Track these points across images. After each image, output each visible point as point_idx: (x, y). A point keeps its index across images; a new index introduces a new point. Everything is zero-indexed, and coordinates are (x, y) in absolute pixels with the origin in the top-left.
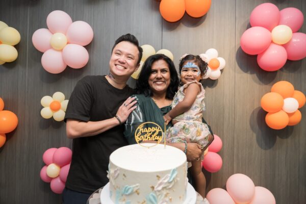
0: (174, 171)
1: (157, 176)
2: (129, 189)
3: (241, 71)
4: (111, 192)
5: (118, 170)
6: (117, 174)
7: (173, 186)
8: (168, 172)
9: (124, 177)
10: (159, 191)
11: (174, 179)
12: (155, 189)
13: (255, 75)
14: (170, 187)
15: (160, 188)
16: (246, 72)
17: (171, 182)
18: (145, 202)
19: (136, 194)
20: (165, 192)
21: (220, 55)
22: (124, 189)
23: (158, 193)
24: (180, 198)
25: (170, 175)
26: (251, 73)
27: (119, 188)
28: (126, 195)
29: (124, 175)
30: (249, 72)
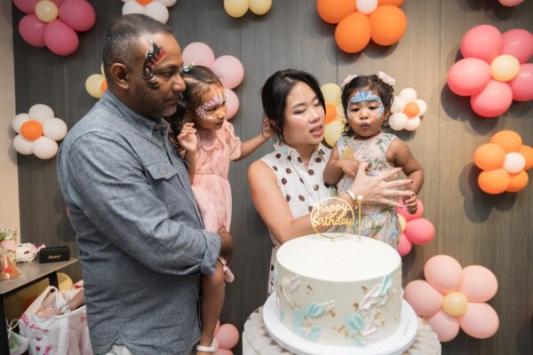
0: (387, 278)
1: (364, 288)
2: (317, 309)
3: (448, 118)
4: (282, 313)
5: (296, 279)
6: (295, 286)
7: (387, 301)
8: (378, 280)
9: (308, 290)
10: (365, 310)
11: (388, 291)
12: (360, 308)
13: (467, 123)
14: (382, 303)
15: (367, 306)
16: (455, 117)
17: (383, 296)
18: (344, 327)
19: (330, 315)
21: (419, 97)
22: (309, 308)
23: (364, 314)
24: (395, 319)
25: (382, 285)
26: (462, 120)
27: (300, 307)
28: (313, 317)
29: (309, 287)
30: (459, 118)
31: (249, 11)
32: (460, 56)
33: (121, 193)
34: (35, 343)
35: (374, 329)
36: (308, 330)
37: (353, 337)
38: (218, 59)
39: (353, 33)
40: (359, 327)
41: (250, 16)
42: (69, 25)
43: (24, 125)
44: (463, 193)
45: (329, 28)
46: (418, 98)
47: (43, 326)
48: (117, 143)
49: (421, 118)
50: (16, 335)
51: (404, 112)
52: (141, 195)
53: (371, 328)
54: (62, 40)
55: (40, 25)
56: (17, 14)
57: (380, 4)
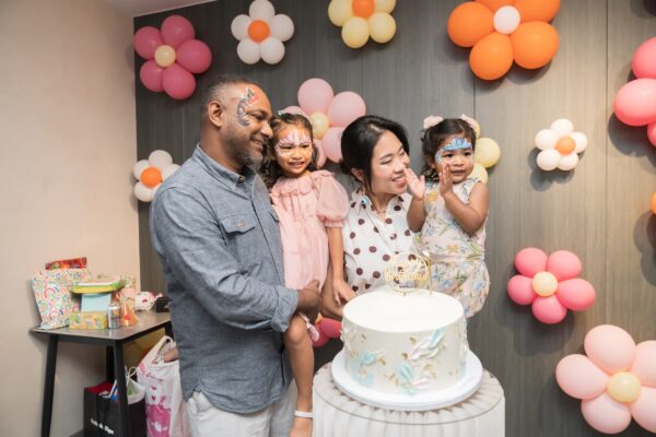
0: (438, 332)
1: (412, 339)
2: (370, 356)
3: (619, 153)
5: (354, 328)
6: (352, 336)
7: (438, 354)
8: (427, 333)
9: (363, 339)
10: (415, 361)
11: (438, 345)
12: (409, 358)
13: (645, 159)
14: (432, 355)
15: (416, 356)
16: (628, 153)
17: (434, 348)
18: (394, 375)
19: (381, 363)
20: (423, 363)
22: (364, 356)
23: (414, 364)
24: (451, 373)
25: (431, 338)
26: (638, 155)
27: (357, 355)
28: (367, 364)
29: (363, 336)
30: (634, 153)
31: (370, 39)
32: (632, 77)
33: (193, 246)
34: (151, 392)
35: (424, 380)
36: (364, 377)
37: (403, 385)
38: (337, 96)
39: (491, 57)
40: (408, 376)
41: (371, 44)
42: (187, 70)
43: (145, 171)
44: (640, 248)
45: (462, 52)
46: (576, 129)
47: (159, 375)
48: (193, 198)
49: (580, 155)
50: (134, 382)
51: (556, 148)
52: (209, 249)
53: (421, 378)
54: (180, 85)
55: (160, 70)
56: (139, 61)
57: (523, 21)
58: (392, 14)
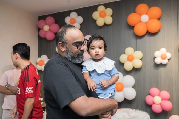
39: (140, 29)
41: (105, 25)
42: (52, 32)
43: (40, 61)
45: (132, 27)
46: (167, 52)
49: (169, 60)
51: (161, 57)
54: (50, 36)
55: (45, 32)
56: (39, 29)
57: (150, 19)
58: (111, 16)
